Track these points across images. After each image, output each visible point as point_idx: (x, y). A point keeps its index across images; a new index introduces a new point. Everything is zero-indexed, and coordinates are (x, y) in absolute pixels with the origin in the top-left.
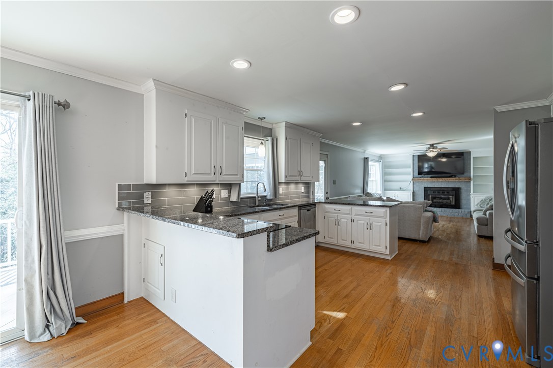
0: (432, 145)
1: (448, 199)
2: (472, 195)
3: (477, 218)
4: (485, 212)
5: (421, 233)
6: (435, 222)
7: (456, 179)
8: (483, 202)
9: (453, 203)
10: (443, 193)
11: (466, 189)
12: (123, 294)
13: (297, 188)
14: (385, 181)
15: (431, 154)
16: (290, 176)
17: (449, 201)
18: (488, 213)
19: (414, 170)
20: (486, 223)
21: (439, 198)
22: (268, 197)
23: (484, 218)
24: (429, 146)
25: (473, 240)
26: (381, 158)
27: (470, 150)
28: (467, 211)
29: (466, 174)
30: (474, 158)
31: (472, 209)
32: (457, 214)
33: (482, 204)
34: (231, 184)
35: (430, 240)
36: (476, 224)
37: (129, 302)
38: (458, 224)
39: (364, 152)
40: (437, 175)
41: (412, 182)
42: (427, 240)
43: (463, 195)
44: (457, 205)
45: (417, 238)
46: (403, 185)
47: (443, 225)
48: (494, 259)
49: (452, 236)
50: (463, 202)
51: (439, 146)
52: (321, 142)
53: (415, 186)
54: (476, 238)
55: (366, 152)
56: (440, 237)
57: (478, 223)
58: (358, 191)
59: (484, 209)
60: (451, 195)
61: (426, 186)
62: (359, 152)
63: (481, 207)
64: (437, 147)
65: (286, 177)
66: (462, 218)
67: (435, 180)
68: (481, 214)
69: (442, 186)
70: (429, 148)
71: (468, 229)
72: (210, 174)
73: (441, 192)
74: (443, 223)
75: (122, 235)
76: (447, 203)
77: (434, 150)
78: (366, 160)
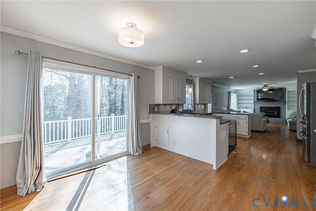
0: (265, 85)
1: (274, 113)
2: (287, 111)
3: (289, 122)
4: (294, 118)
5: (261, 128)
6: (268, 123)
7: (278, 103)
8: (293, 114)
9: (276, 115)
10: (270, 109)
11: (283, 107)
12: (150, 144)
13: (201, 106)
14: (238, 103)
15: (265, 90)
16: (201, 101)
17: (274, 114)
18: (295, 119)
19: (255, 98)
20: (294, 124)
21: (268, 112)
22: (192, 110)
23: (293, 121)
24: (264, 86)
25: (287, 132)
26: (236, 91)
27: (286, 87)
28: (284, 119)
29: (283, 100)
30: (288, 91)
31: (287, 118)
32: (278, 121)
33: (292, 115)
34: (179, 104)
35: (265, 132)
36: (288, 124)
37: (152, 147)
38: (279, 125)
39: (228, 89)
40: (267, 100)
41: (253, 104)
42: (264, 131)
43: (282, 111)
44: (279, 116)
45: (259, 130)
46: (248, 105)
47: (271, 126)
48: (297, 137)
49: (276, 130)
50: (282, 114)
51: (270, 86)
52: (212, 85)
53: (255, 106)
54: (289, 131)
55: (230, 89)
56: (270, 130)
57: (290, 124)
58: (225, 109)
59: (293, 118)
60: (275, 111)
61: (261, 106)
62: (226, 89)
63: (292, 117)
64: (268, 87)
65: (199, 101)
66: (281, 123)
67: (266, 103)
68: (291, 120)
69: (270, 106)
70: (264, 87)
71: (284, 127)
72: (176, 100)
73: (269, 109)
74: (271, 125)
75: (150, 123)
76: (273, 115)
77: (267, 88)
78: (229, 93)
